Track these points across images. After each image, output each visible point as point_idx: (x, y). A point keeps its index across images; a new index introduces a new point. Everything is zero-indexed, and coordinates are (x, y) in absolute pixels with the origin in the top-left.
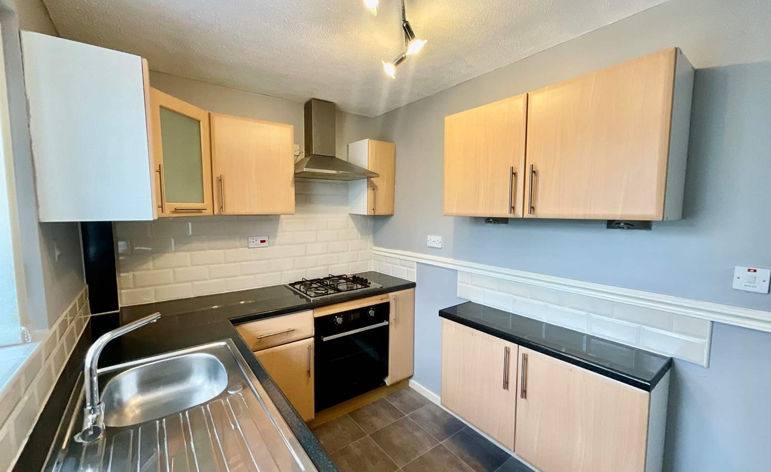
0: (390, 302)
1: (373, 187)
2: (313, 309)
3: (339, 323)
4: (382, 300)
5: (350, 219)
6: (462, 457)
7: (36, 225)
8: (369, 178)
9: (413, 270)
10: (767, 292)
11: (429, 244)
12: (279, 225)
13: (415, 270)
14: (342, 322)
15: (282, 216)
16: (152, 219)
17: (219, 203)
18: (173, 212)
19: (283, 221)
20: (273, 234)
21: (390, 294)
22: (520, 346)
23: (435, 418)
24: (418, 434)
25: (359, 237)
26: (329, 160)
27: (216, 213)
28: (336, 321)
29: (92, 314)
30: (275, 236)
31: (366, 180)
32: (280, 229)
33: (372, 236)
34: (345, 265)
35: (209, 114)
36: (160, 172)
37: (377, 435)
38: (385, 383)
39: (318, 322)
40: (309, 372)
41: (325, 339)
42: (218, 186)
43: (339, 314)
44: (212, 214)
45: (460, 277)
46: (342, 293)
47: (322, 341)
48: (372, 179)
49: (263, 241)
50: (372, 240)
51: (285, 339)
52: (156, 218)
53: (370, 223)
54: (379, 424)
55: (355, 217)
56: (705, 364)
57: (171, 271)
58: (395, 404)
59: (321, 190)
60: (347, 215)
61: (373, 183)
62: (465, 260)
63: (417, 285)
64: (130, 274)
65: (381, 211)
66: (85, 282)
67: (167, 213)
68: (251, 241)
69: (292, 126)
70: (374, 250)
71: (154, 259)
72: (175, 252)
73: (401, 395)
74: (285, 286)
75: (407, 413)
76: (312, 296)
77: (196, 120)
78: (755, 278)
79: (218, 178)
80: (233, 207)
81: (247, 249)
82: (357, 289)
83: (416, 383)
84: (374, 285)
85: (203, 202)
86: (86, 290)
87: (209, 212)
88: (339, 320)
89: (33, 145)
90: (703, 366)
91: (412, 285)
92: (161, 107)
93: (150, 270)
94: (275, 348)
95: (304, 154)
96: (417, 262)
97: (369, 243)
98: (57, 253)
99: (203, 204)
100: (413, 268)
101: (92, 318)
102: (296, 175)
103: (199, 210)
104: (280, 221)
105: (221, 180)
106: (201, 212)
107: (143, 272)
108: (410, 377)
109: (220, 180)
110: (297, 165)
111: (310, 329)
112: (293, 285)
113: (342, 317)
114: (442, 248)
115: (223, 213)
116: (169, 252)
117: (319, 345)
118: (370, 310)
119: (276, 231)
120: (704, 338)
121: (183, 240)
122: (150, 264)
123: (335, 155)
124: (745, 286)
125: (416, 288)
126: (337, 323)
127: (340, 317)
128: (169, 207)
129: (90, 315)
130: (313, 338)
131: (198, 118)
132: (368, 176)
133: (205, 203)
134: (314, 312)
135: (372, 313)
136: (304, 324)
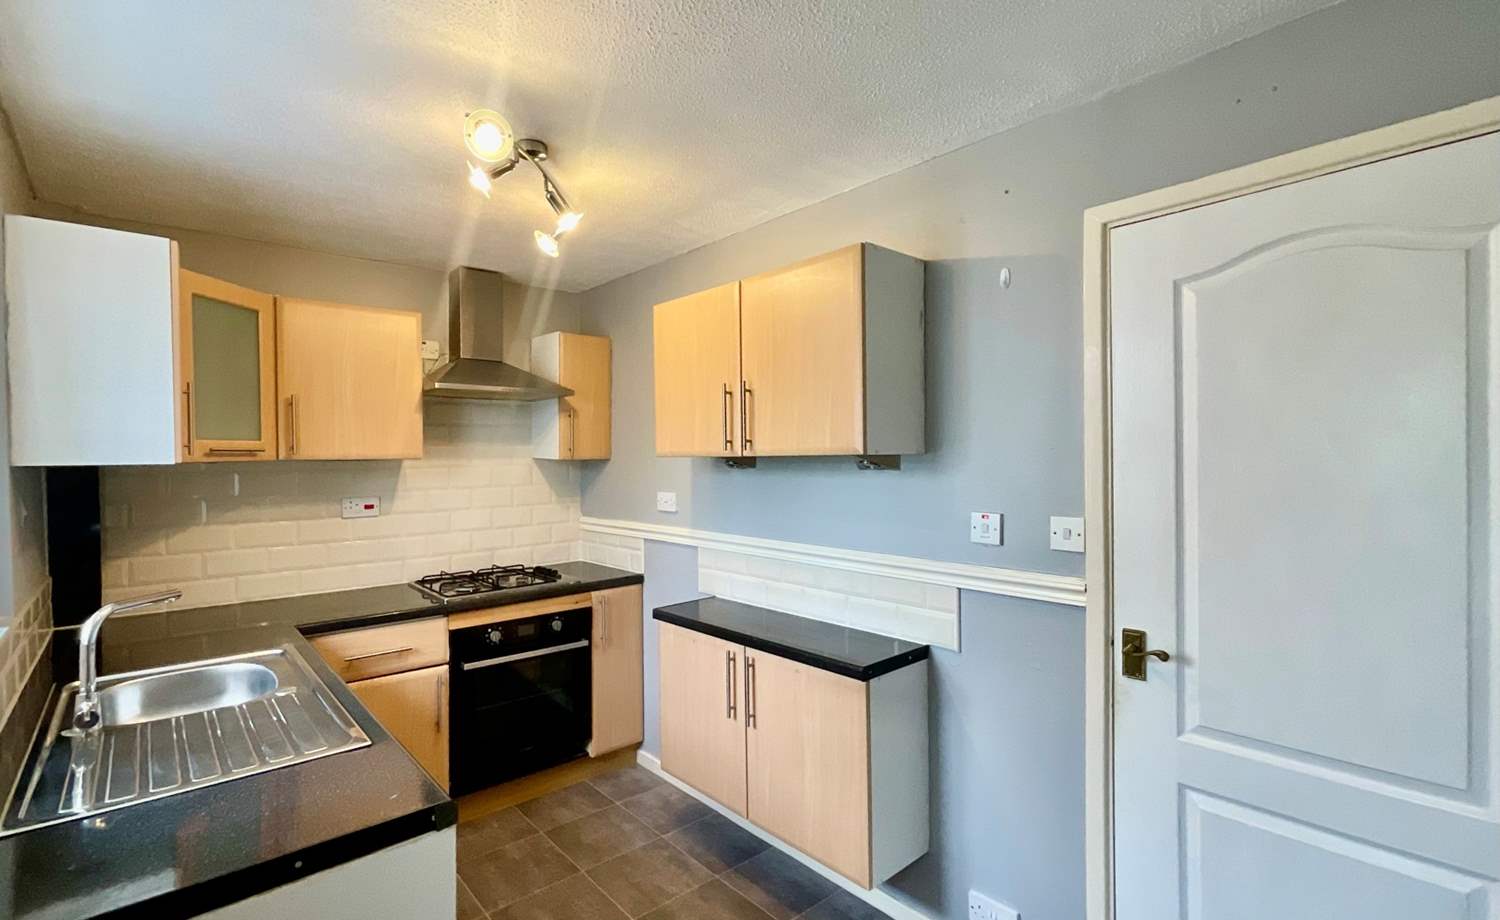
0: (595, 608)
1: (568, 411)
2: (447, 616)
3: (494, 640)
4: (577, 603)
5: (536, 469)
6: (691, 852)
7: (7, 472)
8: (560, 398)
9: (639, 552)
10: (998, 543)
11: (660, 508)
12: (401, 480)
13: (641, 553)
14: (500, 640)
15: (406, 464)
16: (173, 463)
17: (287, 442)
18: (206, 455)
19: (407, 471)
20: (390, 494)
21: (593, 593)
22: (747, 648)
23: (666, 804)
24: (627, 827)
25: (554, 498)
26: (490, 368)
27: (282, 457)
28: (489, 638)
29: (55, 626)
30: (392, 498)
31: (556, 400)
32: (400, 486)
33: (578, 499)
34: (527, 549)
35: (275, 299)
36: (188, 394)
37: (556, 833)
38: (588, 754)
39: (455, 637)
40: (438, 724)
41: (467, 666)
42: (287, 414)
43: (494, 626)
44: (275, 458)
45: (702, 559)
46: (504, 590)
47: (462, 669)
48: (567, 398)
49: (369, 507)
50: (578, 505)
51: (396, 665)
52: (180, 461)
53: (574, 474)
54: (565, 816)
55: (541, 463)
56: (955, 647)
57: (198, 556)
58: (604, 789)
59: (476, 417)
60: (529, 460)
61: (569, 404)
62: (705, 529)
63: (646, 579)
64: (124, 563)
65: (586, 452)
66: (47, 573)
67: (198, 456)
68: (348, 505)
69: (420, 315)
70: (584, 523)
71: (167, 537)
72: (207, 523)
73: (617, 777)
74: (410, 585)
75: (620, 799)
76: (450, 597)
77: (252, 310)
78: (988, 526)
79: (287, 399)
80: (313, 447)
81: (340, 519)
82: (532, 584)
83: (649, 756)
84: (566, 579)
85: (260, 439)
86: (48, 584)
87: (269, 455)
88: (495, 636)
89: (10, 362)
90: (954, 651)
91: (638, 580)
92: (195, 296)
93: (160, 555)
95: (447, 356)
96: (645, 539)
97: (574, 512)
98: (24, 513)
99: (258, 442)
100: (639, 549)
101: (55, 633)
102: (426, 393)
103: (251, 452)
104: (402, 472)
105: (292, 404)
106: (255, 455)
107: (148, 559)
108: (639, 745)
109: (290, 404)
110: (429, 377)
111: (442, 651)
112: (422, 582)
113: (500, 631)
114: (676, 512)
115: (295, 457)
116: (198, 525)
117: (457, 677)
118: (555, 620)
119: (394, 490)
120: (952, 612)
121: (223, 504)
122: (161, 545)
123: (501, 358)
124: (982, 537)
125: (645, 583)
126: (491, 641)
127: (497, 630)
128: (201, 447)
129: (53, 629)
130: (446, 667)
131: (256, 307)
132: (561, 393)
133: (263, 441)
134: (448, 621)
135: (557, 625)
136: (431, 639)
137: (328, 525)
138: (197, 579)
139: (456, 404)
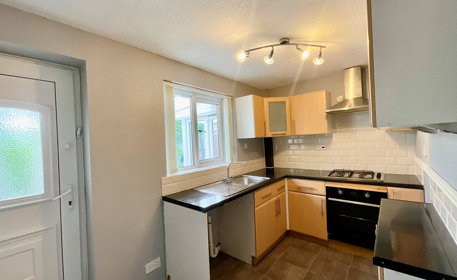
0: (389, 193)
4: (379, 189)
7: (236, 140)
12: (333, 139)
14: (342, 194)
15: (334, 135)
17: (294, 132)
18: (272, 135)
27: (293, 135)
28: (338, 192)
30: (330, 145)
35: (290, 97)
36: (265, 123)
42: (294, 124)
43: (341, 189)
44: (291, 135)
47: (330, 199)
49: (323, 147)
51: (311, 192)
64: (277, 157)
66: (264, 157)
67: (270, 136)
68: (317, 147)
70: (415, 158)
71: (283, 152)
77: (284, 102)
81: (316, 151)
84: (383, 179)
86: (264, 159)
87: (289, 134)
92: (269, 102)
93: (281, 156)
94: (306, 194)
103: (284, 134)
109: (294, 122)
111: (324, 192)
115: (295, 135)
117: (328, 201)
119: (331, 143)
129: (266, 167)
130: (325, 197)
133: (287, 132)
134: (325, 183)
135: (367, 195)
136: (320, 187)
137: (313, 152)
138: (287, 162)
139: (351, 114)
